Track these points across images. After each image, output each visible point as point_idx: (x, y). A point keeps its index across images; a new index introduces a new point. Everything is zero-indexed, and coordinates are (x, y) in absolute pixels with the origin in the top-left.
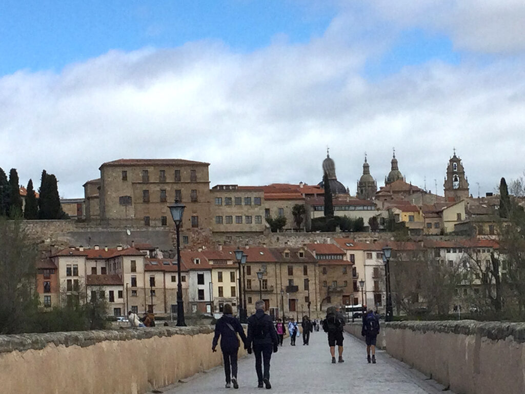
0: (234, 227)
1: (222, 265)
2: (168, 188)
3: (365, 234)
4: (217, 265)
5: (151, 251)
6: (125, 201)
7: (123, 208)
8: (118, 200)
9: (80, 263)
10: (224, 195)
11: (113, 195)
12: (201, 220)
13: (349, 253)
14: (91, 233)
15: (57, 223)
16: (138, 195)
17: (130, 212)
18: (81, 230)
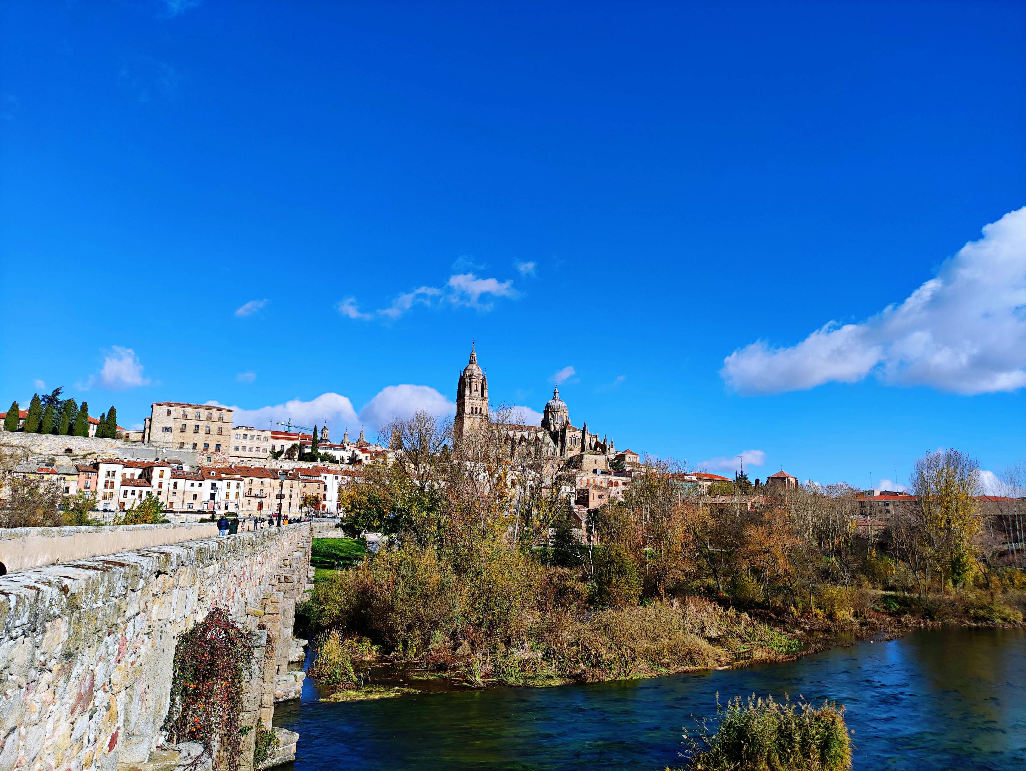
0: (247, 453)
1: (232, 477)
2: (201, 424)
3: (336, 465)
4: (227, 477)
5: (180, 464)
6: (167, 429)
7: (163, 434)
8: (161, 429)
9: (120, 470)
10: (242, 433)
11: (158, 425)
12: (223, 447)
13: (323, 475)
14: (136, 449)
15: (109, 440)
16: (177, 427)
17: (169, 437)
18: (127, 447)
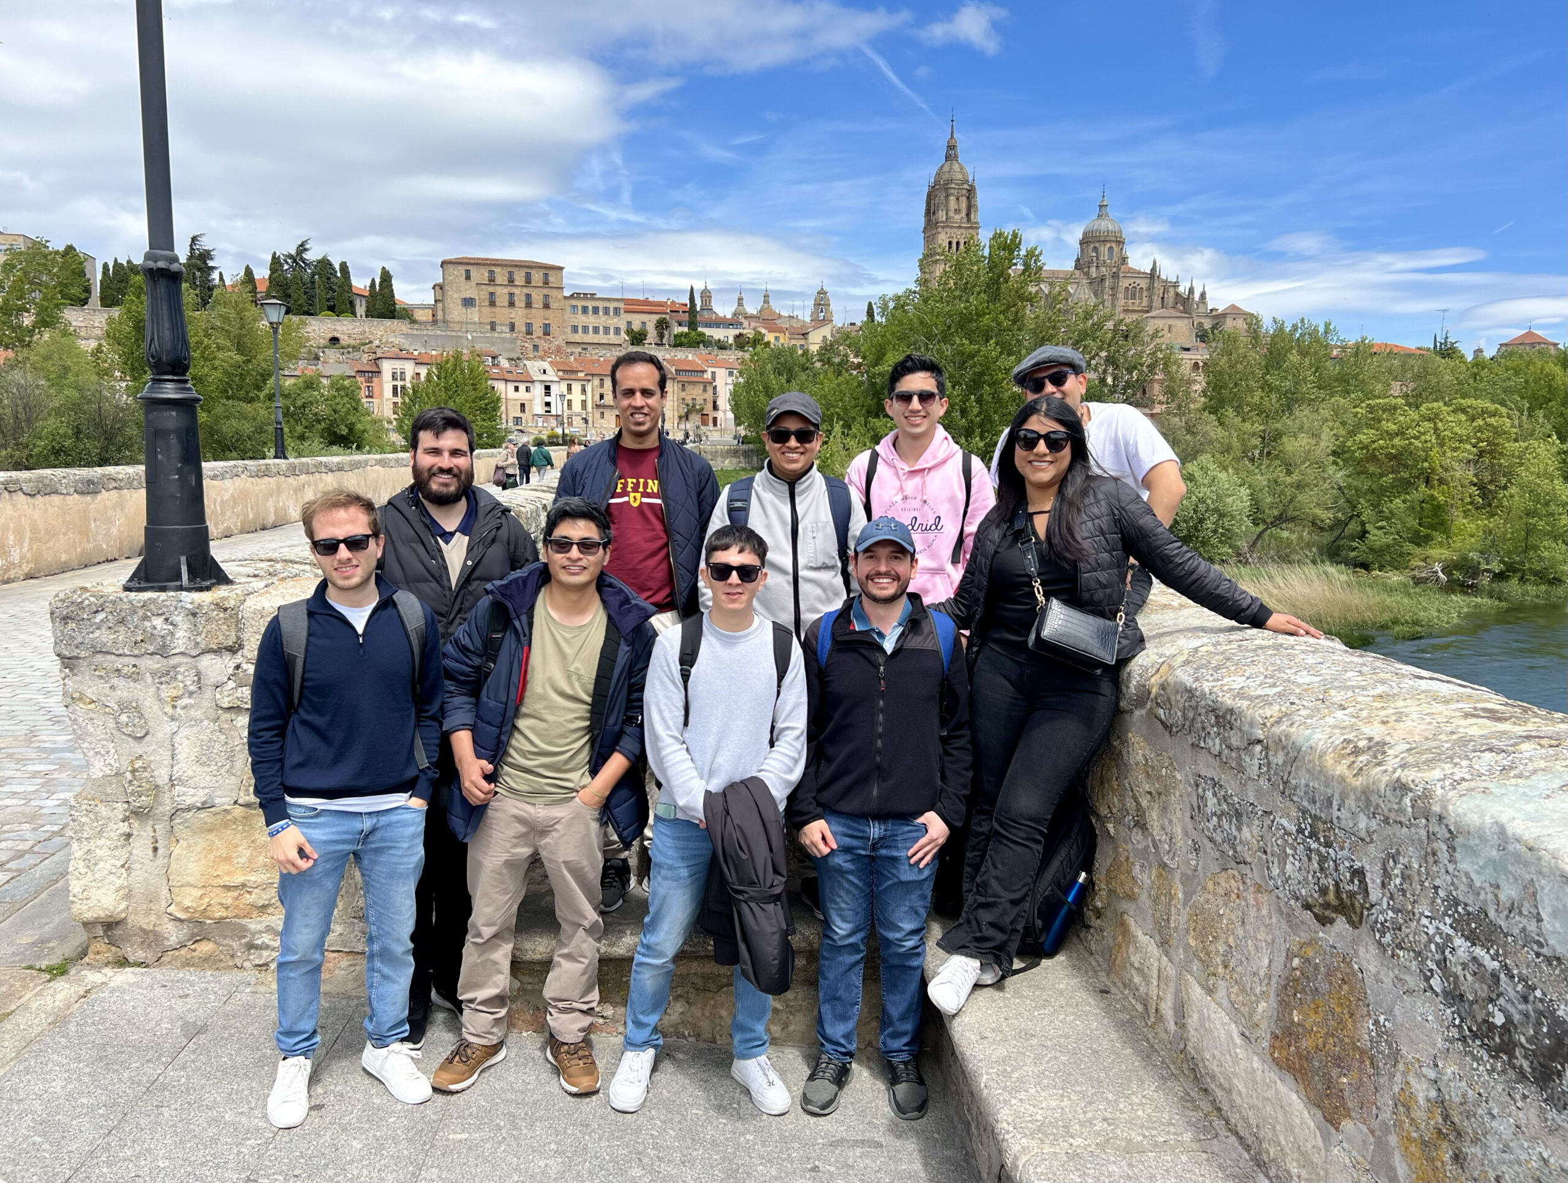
0: (590, 338)
1: (573, 377)
2: (517, 291)
3: (728, 352)
4: (566, 376)
5: (494, 358)
6: (468, 302)
7: (464, 310)
8: (459, 302)
9: (409, 368)
10: (580, 304)
11: (454, 296)
12: (553, 328)
13: (710, 370)
14: (429, 336)
15: (388, 322)
16: (482, 297)
17: (474, 314)
18: (415, 332)
